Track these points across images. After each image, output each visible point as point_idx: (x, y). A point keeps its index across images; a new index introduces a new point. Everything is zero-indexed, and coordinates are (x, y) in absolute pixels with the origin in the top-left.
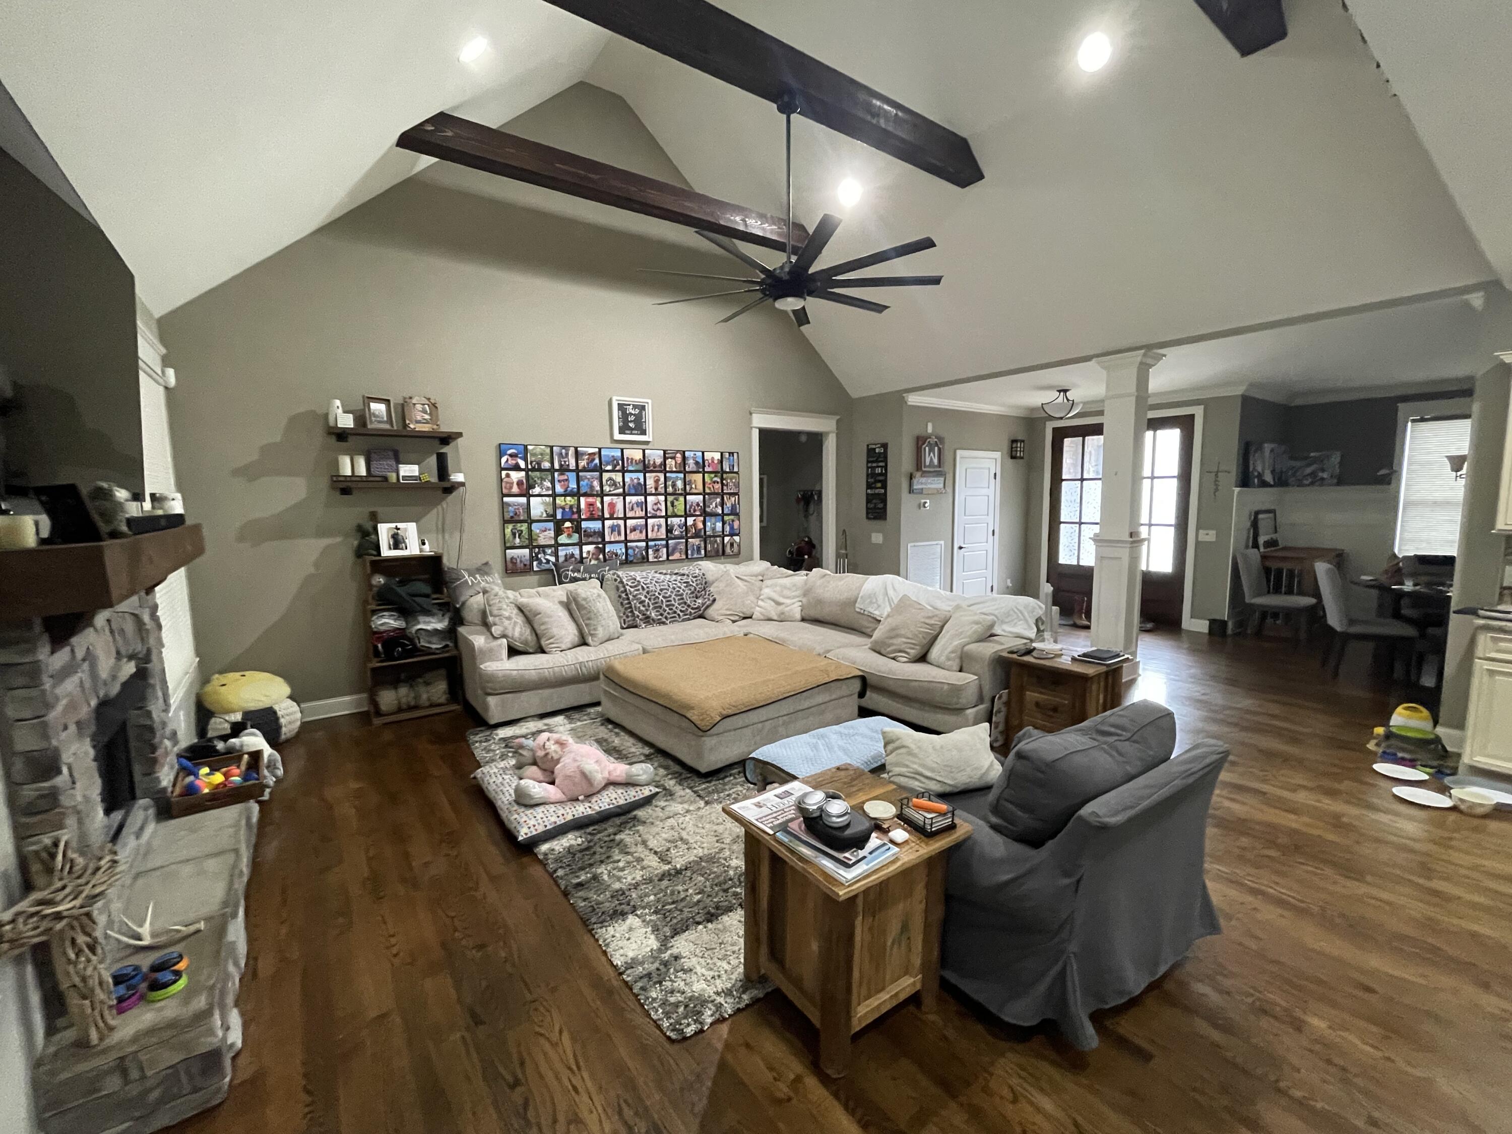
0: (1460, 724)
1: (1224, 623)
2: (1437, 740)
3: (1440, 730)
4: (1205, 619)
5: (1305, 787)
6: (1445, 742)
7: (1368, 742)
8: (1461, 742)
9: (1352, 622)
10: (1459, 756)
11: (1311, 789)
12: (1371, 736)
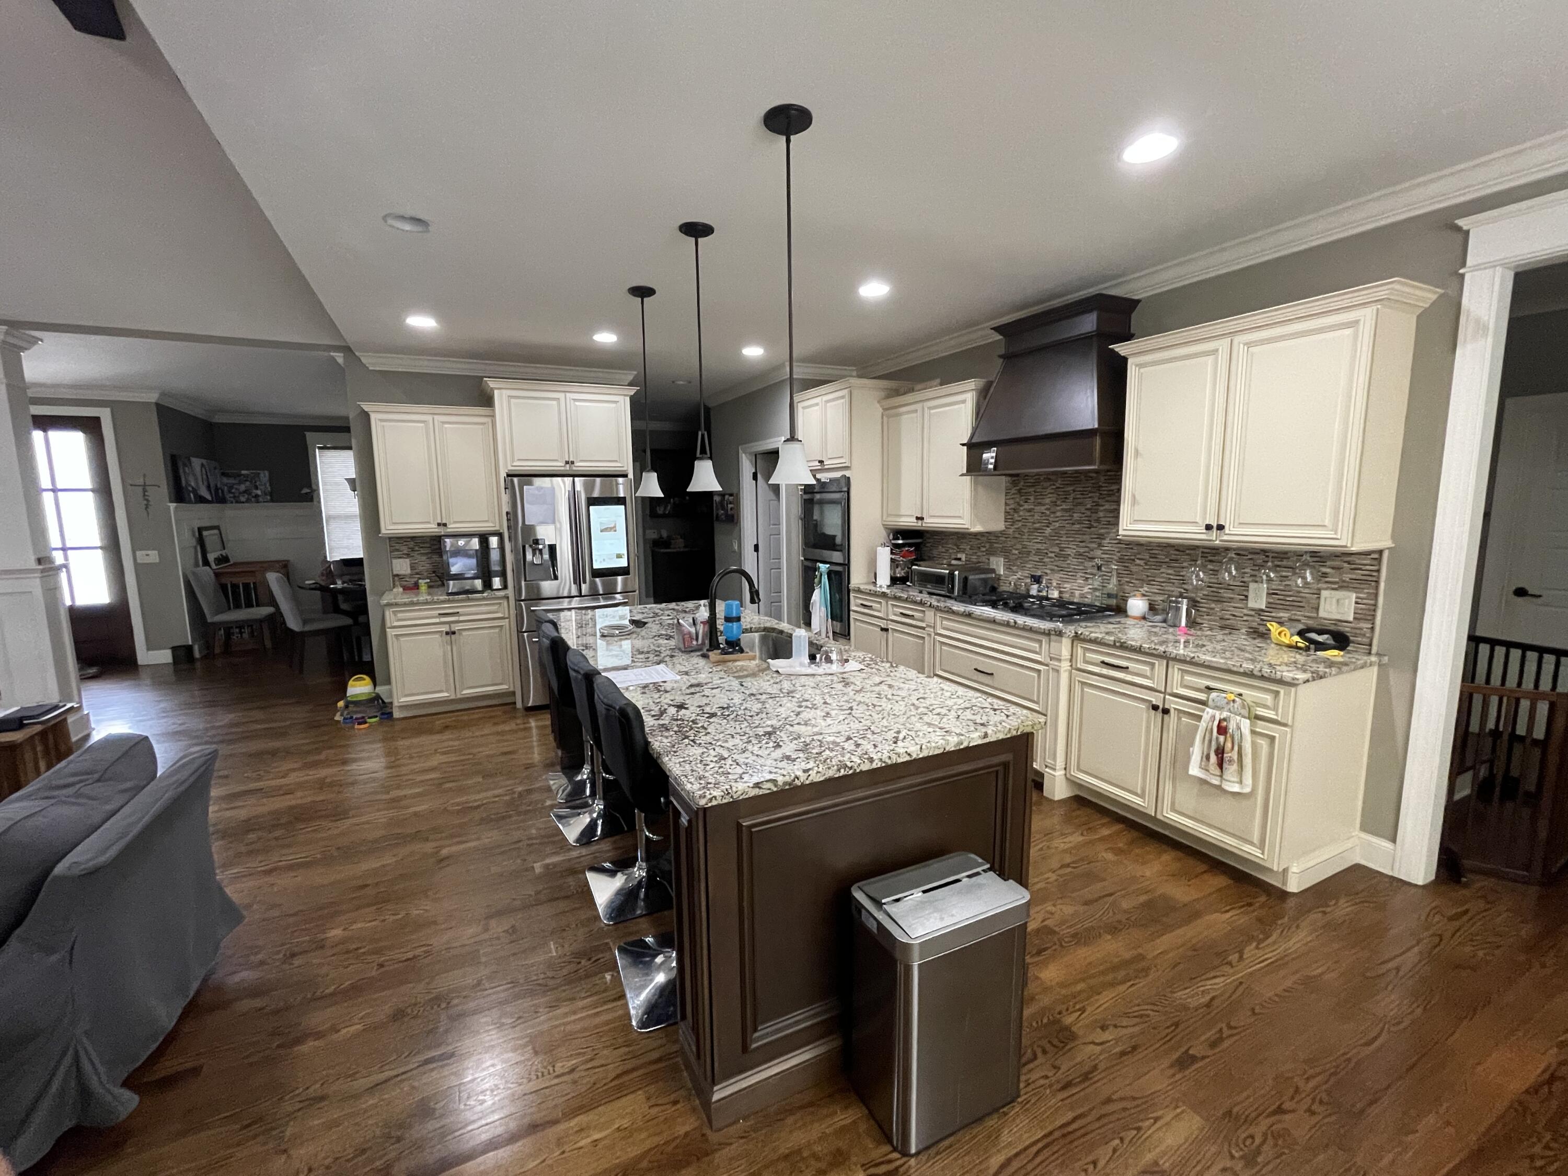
0: (388, 681)
1: (189, 649)
2: (378, 697)
3: (379, 689)
4: (165, 648)
5: (294, 770)
6: (383, 697)
7: (335, 715)
8: (391, 694)
9: (305, 622)
10: (391, 703)
11: (299, 769)
12: (336, 710)
